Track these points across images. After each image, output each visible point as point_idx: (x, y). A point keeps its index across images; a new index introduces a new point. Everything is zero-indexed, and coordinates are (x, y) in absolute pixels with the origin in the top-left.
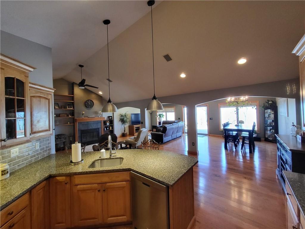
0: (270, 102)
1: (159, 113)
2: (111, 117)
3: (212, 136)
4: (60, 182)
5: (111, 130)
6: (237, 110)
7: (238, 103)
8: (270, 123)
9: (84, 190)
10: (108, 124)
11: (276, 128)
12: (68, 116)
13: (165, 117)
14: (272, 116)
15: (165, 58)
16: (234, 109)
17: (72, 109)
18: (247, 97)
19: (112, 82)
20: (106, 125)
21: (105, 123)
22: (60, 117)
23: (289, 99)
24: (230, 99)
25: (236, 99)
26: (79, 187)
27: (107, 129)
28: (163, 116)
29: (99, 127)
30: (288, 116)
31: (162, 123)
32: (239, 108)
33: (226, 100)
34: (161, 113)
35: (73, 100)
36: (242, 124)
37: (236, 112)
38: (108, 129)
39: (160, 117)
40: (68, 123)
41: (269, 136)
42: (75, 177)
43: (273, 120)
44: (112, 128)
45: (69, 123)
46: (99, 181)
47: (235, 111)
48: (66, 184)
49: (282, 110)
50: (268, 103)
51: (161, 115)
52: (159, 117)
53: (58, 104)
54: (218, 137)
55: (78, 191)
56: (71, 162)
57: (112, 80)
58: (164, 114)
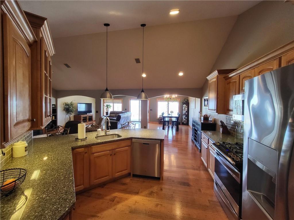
0: (186, 100)
1: (106, 104)
2: (55, 105)
3: (152, 123)
4: (80, 153)
5: (54, 120)
6: (168, 104)
7: (171, 99)
8: (185, 113)
9: (99, 157)
11: (187, 116)
13: (112, 108)
14: (186, 108)
15: (136, 61)
18: (176, 96)
19: (70, 68)
23: (196, 98)
24: (167, 96)
25: (170, 96)
26: (95, 154)
28: (110, 107)
30: (195, 108)
31: (109, 113)
32: (169, 103)
33: (163, 97)
34: (108, 104)
36: (172, 113)
37: (167, 106)
39: (108, 107)
41: (184, 122)
42: (92, 148)
43: (186, 111)
44: (55, 118)
46: (110, 148)
48: (86, 153)
49: (192, 105)
50: (185, 100)
51: (109, 105)
52: (106, 107)
54: (156, 123)
55: (94, 157)
56: (78, 139)
57: (70, 66)
58: (111, 104)
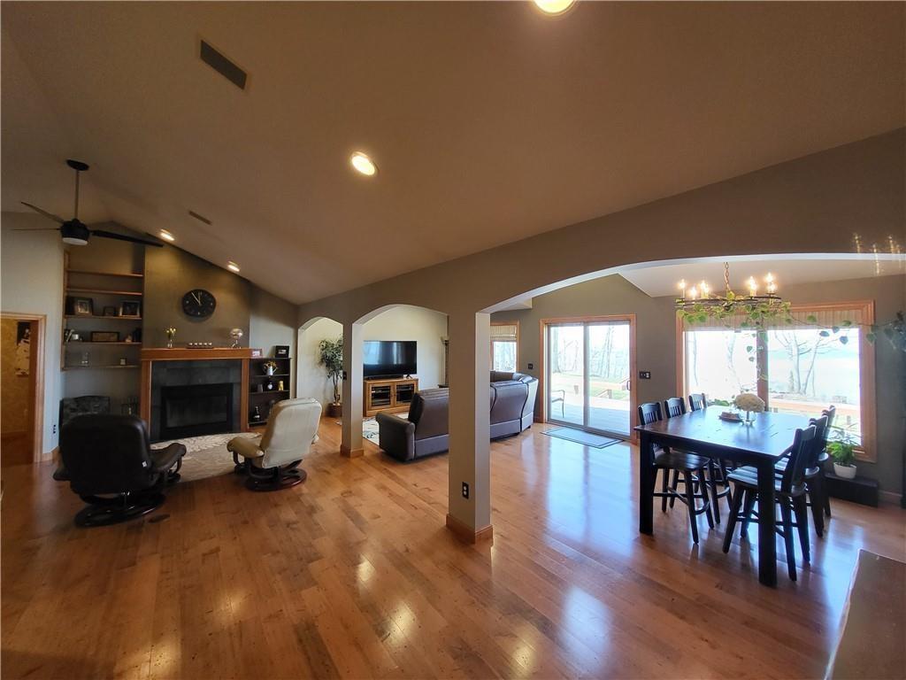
2: (287, 348)
5: (281, 392)
10: (271, 372)
12: (120, 339)
16: (748, 337)
17: (137, 317)
20: (265, 374)
21: (259, 365)
22: (92, 341)
27: (265, 388)
29: (231, 380)
35: (141, 289)
38: (270, 387)
40: (120, 362)
44: (287, 386)
45: (123, 362)
47: (749, 349)
53: (91, 301)
